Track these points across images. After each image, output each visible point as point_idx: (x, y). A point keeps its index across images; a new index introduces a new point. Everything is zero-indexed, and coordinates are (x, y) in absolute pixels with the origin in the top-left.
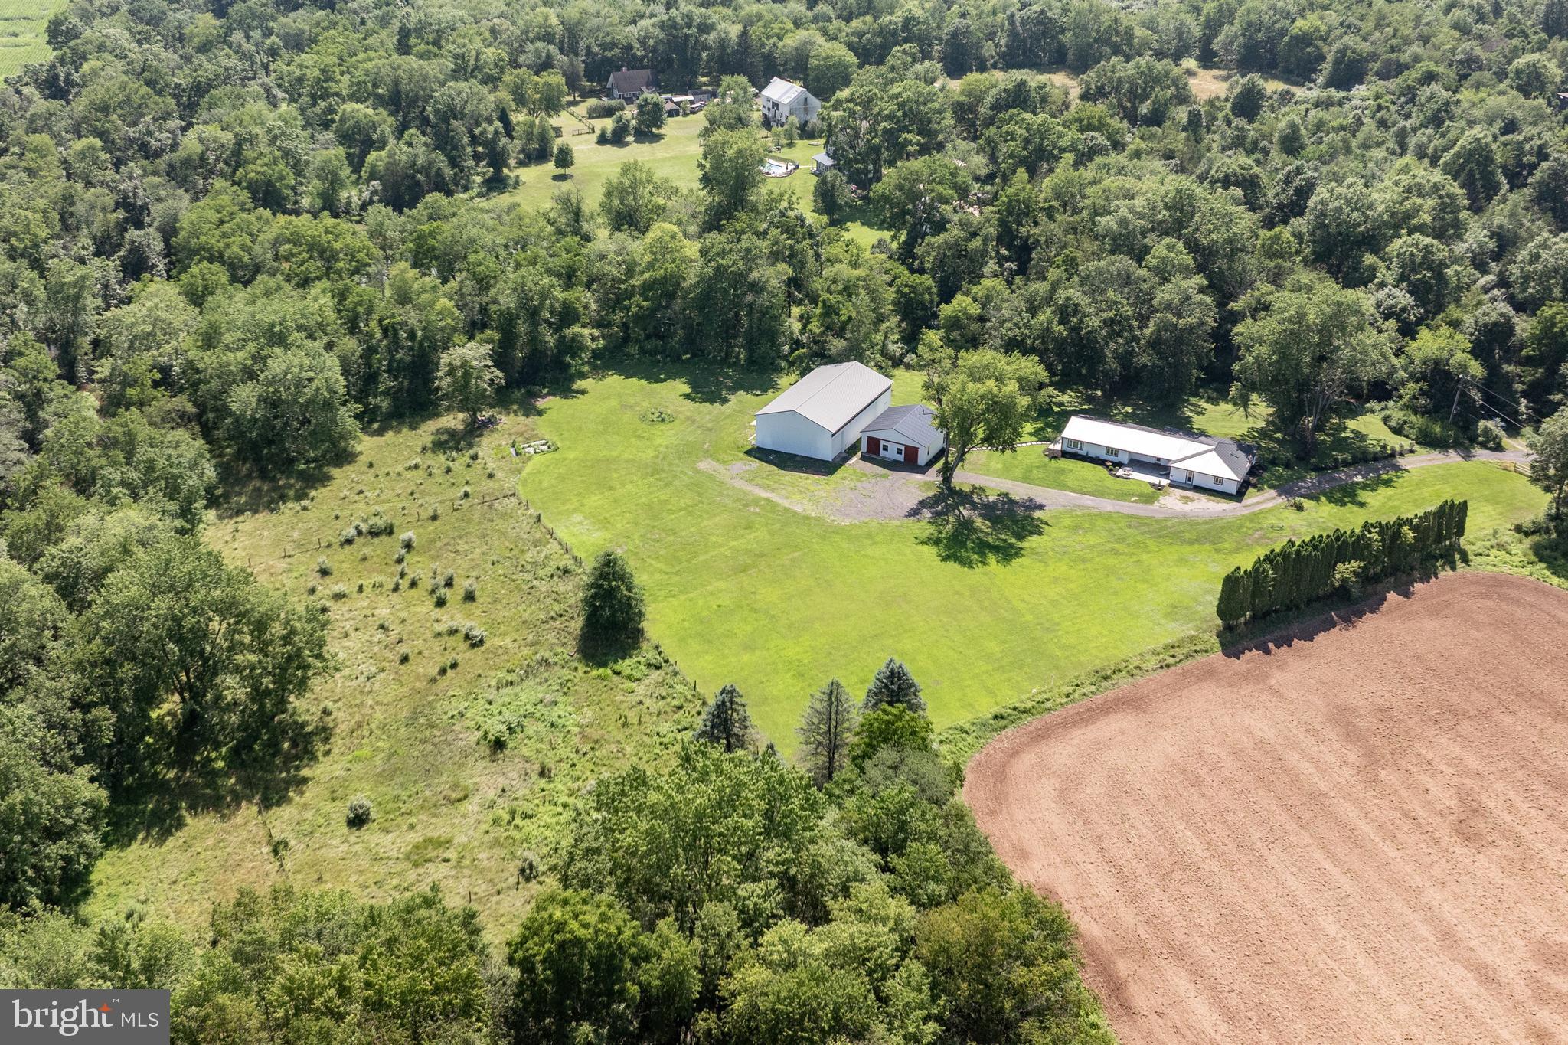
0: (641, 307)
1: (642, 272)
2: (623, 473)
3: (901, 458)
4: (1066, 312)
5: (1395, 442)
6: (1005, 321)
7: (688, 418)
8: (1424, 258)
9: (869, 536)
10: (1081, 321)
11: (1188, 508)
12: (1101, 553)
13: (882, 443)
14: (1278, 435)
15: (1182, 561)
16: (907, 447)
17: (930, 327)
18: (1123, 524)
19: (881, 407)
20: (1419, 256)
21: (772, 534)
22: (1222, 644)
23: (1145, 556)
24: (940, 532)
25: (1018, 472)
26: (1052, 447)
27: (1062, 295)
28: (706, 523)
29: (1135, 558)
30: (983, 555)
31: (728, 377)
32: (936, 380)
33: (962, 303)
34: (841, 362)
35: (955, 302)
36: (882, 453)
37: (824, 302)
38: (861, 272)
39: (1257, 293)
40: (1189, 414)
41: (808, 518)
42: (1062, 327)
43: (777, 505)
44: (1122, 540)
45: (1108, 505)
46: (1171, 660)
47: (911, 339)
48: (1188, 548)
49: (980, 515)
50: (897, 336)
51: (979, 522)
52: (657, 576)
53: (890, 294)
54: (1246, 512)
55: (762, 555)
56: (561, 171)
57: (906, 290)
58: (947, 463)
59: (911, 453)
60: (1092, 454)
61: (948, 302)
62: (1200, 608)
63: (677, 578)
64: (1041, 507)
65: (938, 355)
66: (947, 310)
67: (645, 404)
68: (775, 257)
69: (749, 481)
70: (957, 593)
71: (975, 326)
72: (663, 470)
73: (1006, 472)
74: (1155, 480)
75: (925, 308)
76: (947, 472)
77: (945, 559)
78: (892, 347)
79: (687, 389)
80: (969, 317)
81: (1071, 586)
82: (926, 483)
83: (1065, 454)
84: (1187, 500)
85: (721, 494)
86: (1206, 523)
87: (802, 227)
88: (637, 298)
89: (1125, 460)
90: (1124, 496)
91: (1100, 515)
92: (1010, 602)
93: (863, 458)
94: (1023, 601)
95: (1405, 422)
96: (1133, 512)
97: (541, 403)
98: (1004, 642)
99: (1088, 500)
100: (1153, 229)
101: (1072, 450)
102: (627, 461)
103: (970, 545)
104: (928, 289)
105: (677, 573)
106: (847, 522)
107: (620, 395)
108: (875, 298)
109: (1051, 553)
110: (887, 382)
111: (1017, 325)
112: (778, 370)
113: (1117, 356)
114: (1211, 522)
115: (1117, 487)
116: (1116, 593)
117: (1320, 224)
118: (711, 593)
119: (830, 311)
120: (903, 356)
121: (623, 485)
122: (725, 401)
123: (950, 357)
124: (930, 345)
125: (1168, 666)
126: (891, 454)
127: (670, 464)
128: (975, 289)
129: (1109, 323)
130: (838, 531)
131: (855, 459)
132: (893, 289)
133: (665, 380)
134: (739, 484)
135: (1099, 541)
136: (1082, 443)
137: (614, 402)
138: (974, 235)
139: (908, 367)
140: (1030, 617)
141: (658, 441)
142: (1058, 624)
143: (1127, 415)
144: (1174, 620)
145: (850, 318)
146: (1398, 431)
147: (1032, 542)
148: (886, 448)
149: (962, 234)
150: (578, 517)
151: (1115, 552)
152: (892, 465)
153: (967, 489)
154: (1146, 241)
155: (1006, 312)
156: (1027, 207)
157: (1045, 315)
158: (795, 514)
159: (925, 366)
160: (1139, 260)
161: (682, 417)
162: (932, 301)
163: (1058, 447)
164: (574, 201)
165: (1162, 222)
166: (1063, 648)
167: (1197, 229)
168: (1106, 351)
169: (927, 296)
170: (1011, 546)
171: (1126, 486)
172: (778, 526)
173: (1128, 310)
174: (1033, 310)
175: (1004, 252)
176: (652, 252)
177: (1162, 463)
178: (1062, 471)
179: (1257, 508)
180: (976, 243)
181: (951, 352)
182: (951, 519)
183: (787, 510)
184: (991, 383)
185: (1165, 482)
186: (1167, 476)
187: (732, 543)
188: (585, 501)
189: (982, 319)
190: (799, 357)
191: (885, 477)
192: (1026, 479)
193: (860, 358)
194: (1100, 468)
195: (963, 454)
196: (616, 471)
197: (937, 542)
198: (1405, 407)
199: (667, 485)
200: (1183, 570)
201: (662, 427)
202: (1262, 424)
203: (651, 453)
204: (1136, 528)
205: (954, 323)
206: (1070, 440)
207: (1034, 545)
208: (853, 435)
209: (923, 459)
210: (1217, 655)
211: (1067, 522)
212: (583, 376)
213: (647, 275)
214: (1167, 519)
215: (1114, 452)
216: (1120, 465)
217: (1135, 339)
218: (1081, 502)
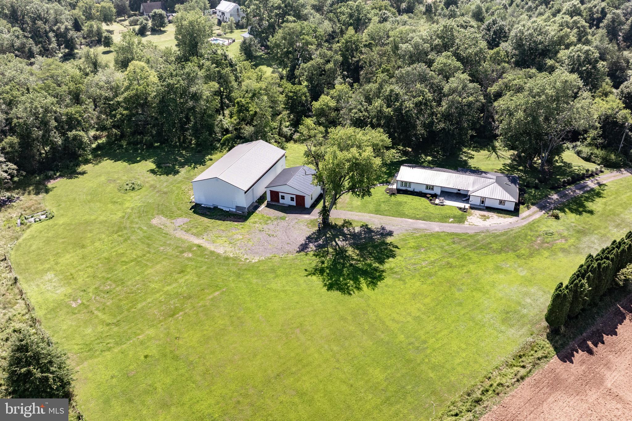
0: (123, 115)
1: (123, 93)
2: (95, 233)
3: (294, 203)
4: (391, 99)
5: (592, 167)
6: (351, 109)
7: (151, 186)
8: (586, 58)
9: (273, 270)
10: (401, 105)
11: (487, 223)
12: (441, 268)
13: (280, 194)
14: (521, 168)
15: (498, 269)
16: (297, 196)
17: (308, 116)
18: (449, 241)
19: (279, 169)
20: (583, 57)
21: (199, 276)
22: (556, 349)
23: (472, 267)
24: (323, 263)
25: (371, 207)
26: (390, 187)
27: (387, 89)
28: (149, 271)
29: (465, 270)
30: (356, 280)
31: (182, 156)
32: (313, 149)
33: (325, 100)
34: (252, 141)
35: (321, 100)
36: (281, 201)
37: (238, 103)
38: (263, 85)
39: (505, 80)
40: (464, 158)
41: (227, 258)
42: (390, 109)
43: (206, 249)
44: (452, 255)
45: (436, 227)
46: (523, 372)
47: (296, 124)
48: (499, 258)
49: (351, 245)
50: (288, 124)
51: (351, 252)
52: (100, 328)
53: (282, 98)
54: (525, 223)
55: (189, 297)
56: (107, 49)
57: (291, 94)
58: (324, 207)
59: (300, 199)
60: (417, 189)
61: (316, 100)
62: (525, 311)
63: (116, 329)
64: (390, 234)
65: (312, 132)
66: (316, 105)
67: (125, 178)
68: (208, 78)
69: (187, 231)
70: (343, 319)
71: (333, 114)
72: (125, 228)
73: (363, 208)
74: (462, 205)
75: (303, 105)
76: (325, 212)
77: (330, 287)
78: (285, 130)
79: (153, 166)
80: (330, 108)
81: (427, 300)
82: (312, 221)
83: (399, 191)
84: (485, 218)
85: (165, 244)
86: (503, 235)
87: (225, 60)
88: (121, 110)
89: (438, 192)
90: (444, 219)
91: (432, 235)
92: (383, 323)
93: (268, 206)
94: (393, 320)
95: (592, 154)
96: (453, 230)
97: (51, 184)
98: (386, 368)
99: (421, 224)
100: (432, 50)
101: (404, 188)
102: (101, 223)
103: (345, 271)
104: (304, 94)
105: (117, 324)
106: (256, 259)
107: (108, 173)
108: (274, 102)
109: (406, 271)
110: (282, 152)
111: (360, 110)
112: (215, 149)
113: (424, 125)
114: (505, 233)
115: (437, 212)
116: (460, 304)
117: (519, 45)
118: (142, 343)
119: (243, 109)
120: (292, 135)
121: (93, 242)
122: (177, 172)
123: (321, 132)
124: (308, 127)
125: (522, 378)
126: (287, 201)
127: (132, 222)
128: (332, 92)
129: (418, 105)
130: (251, 268)
131: (263, 206)
132: (284, 95)
133: (139, 161)
134: (179, 234)
135: (437, 257)
136: (410, 183)
137: (103, 179)
138: (328, 61)
139: (295, 141)
140: (402, 337)
141: (127, 204)
142: (425, 342)
143: (429, 162)
144: (512, 326)
145: (256, 112)
146: (588, 159)
147: (390, 263)
148: (283, 198)
149: (322, 61)
150: (50, 275)
151: (450, 266)
152: (287, 210)
153: (340, 223)
154: (429, 57)
155: (352, 102)
156: (356, 46)
157: (378, 103)
158: (218, 255)
159: (305, 140)
160: (429, 66)
161: (147, 185)
162: (307, 100)
163: (394, 187)
164: (92, 56)
165: (437, 45)
166: (434, 368)
167: (458, 48)
168: (418, 122)
169: (304, 98)
170: (376, 269)
171: (444, 211)
172: (204, 268)
173: (430, 96)
174: (369, 100)
175: (345, 73)
176: (129, 79)
177: (462, 192)
178: (400, 204)
179: (531, 219)
180: (331, 65)
181: (322, 129)
182: (331, 250)
183: (212, 253)
184: (354, 150)
185: (467, 206)
186: (467, 201)
187: (166, 289)
188: (60, 260)
189: (337, 109)
190: (227, 139)
191: (282, 218)
192: (378, 211)
193: (265, 138)
194: (423, 199)
195: (336, 199)
196: (91, 231)
197: (322, 271)
198: (590, 145)
199: (126, 240)
200: (502, 276)
201: (132, 194)
202: (509, 162)
203: (120, 214)
204: (459, 243)
205: (321, 113)
206: (402, 182)
207: (393, 265)
208: (260, 190)
209: (308, 203)
210: (555, 360)
211: (412, 244)
212: (87, 162)
213: (126, 94)
214: (477, 234)
215: (431, 187)
216: (435, 196)
217: (433, 114)
218: (415, 226)
